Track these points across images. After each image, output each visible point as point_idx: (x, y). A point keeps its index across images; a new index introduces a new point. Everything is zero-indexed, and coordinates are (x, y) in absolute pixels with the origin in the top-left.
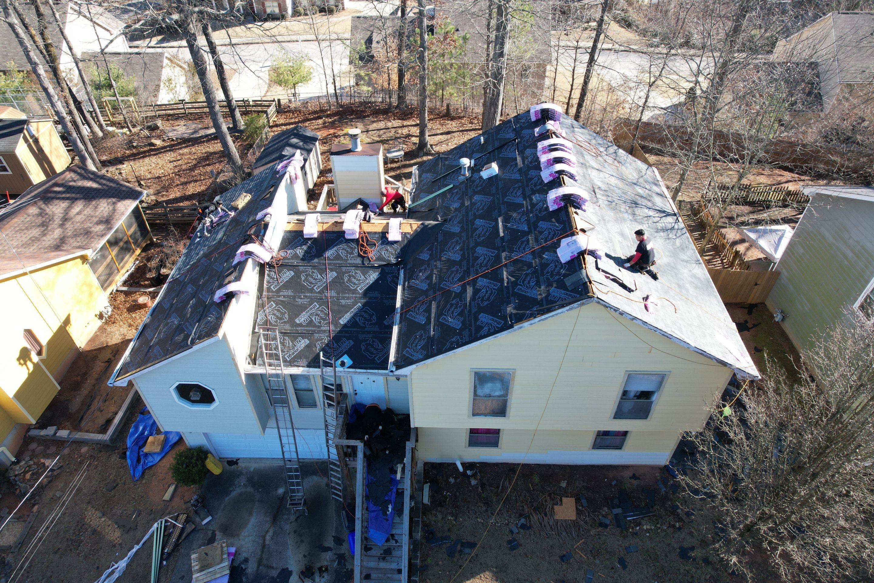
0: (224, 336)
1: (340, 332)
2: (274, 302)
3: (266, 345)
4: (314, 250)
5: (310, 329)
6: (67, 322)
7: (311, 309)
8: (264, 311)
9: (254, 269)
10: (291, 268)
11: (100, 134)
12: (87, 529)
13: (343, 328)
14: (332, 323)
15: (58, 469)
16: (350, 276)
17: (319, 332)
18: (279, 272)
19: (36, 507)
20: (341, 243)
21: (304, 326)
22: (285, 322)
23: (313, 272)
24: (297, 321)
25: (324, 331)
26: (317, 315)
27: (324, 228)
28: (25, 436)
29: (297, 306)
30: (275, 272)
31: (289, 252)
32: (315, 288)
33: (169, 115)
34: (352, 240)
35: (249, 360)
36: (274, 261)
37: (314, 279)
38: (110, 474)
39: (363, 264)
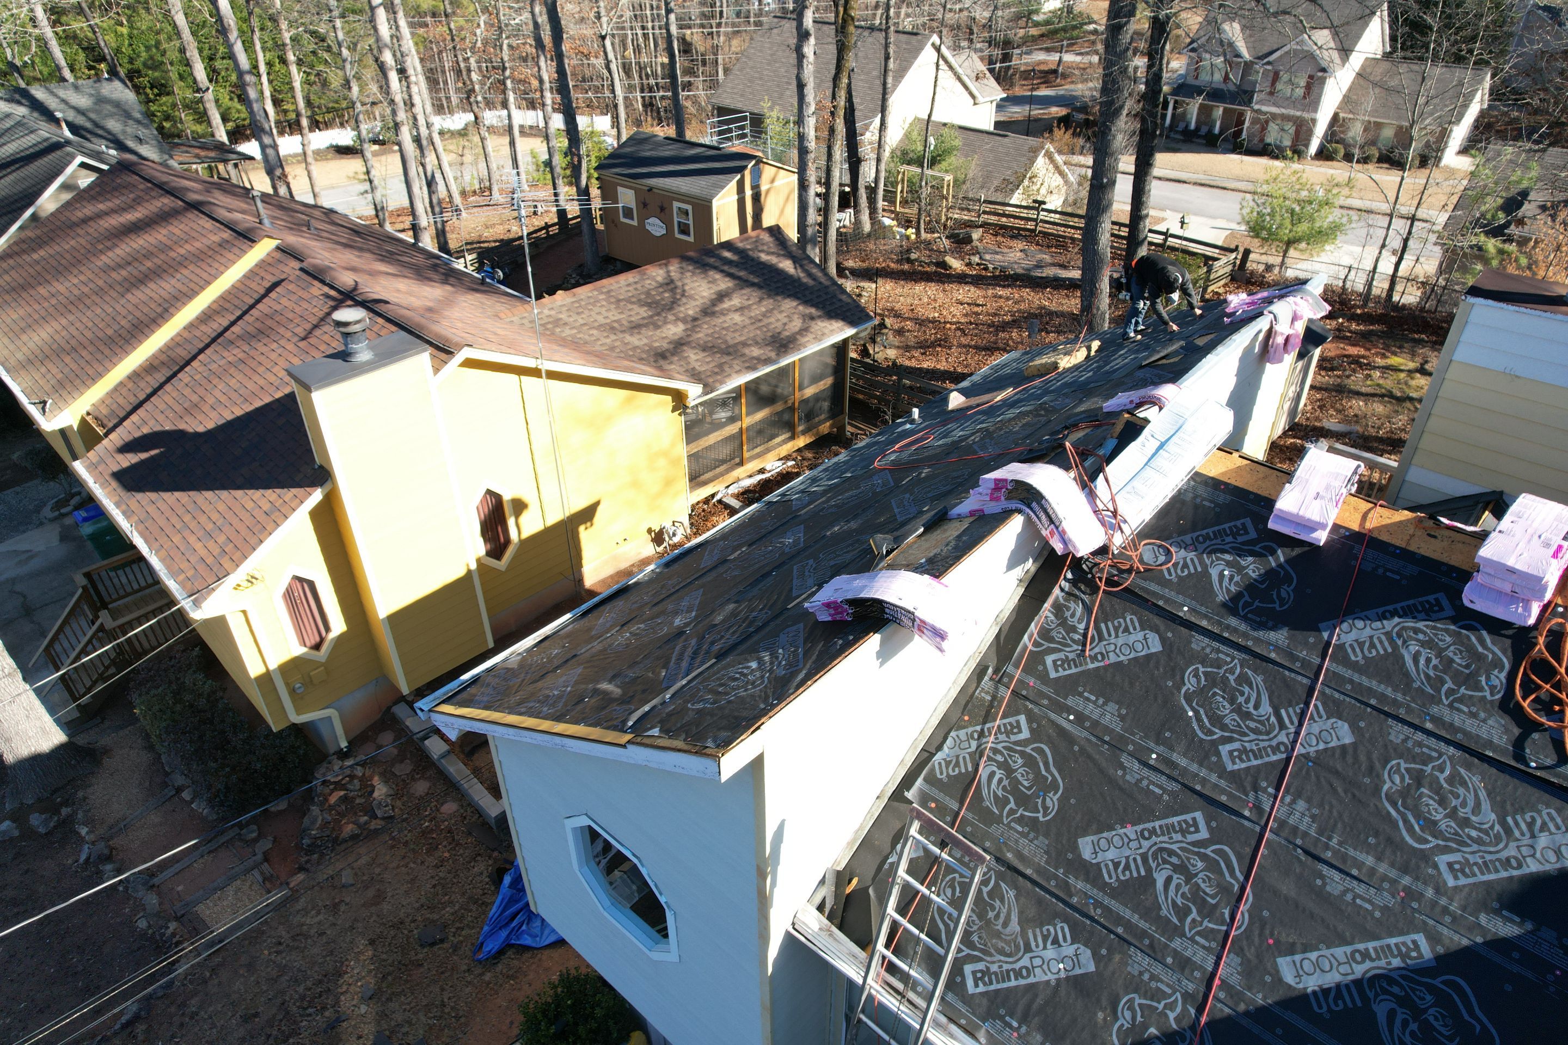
0: (756, 766)
1: (1261, 1015)
2: (1031, 719)
3: (908, 895)
4: (1287, 591)
5: (1127, 913)
6: (587, 515)
7: (1169, 829)
8: (981, 734)
9: (1014, 562)
10: (1157, 620)
11: (867, 227)
12: (324, 1008)
13: (1280, 1004)
14: (1238, 950)
15: (383, 818)
16: (1418, 779)
17: (1154, 952)
18: (1105, 616)
19: (301, 877)
20: (1429, 612)
21: (1103, 886)
22: (1033, 824)
23: (1243, 679)
24: (1086, 846)
25: (1184, 965)
26: (1182, 869)
27: (1369, 525)
28: (389, 708)
29: (1112, 782)
30: (1088, 609)
31: (1178, 555)
32: (1224, 749)
33: (1003, 227)
34: (1496, 626)
35: (827, 891)
36: (1105, 563)
37: (1238, 710)
38: (451, 902)
39: (1519, 755)
